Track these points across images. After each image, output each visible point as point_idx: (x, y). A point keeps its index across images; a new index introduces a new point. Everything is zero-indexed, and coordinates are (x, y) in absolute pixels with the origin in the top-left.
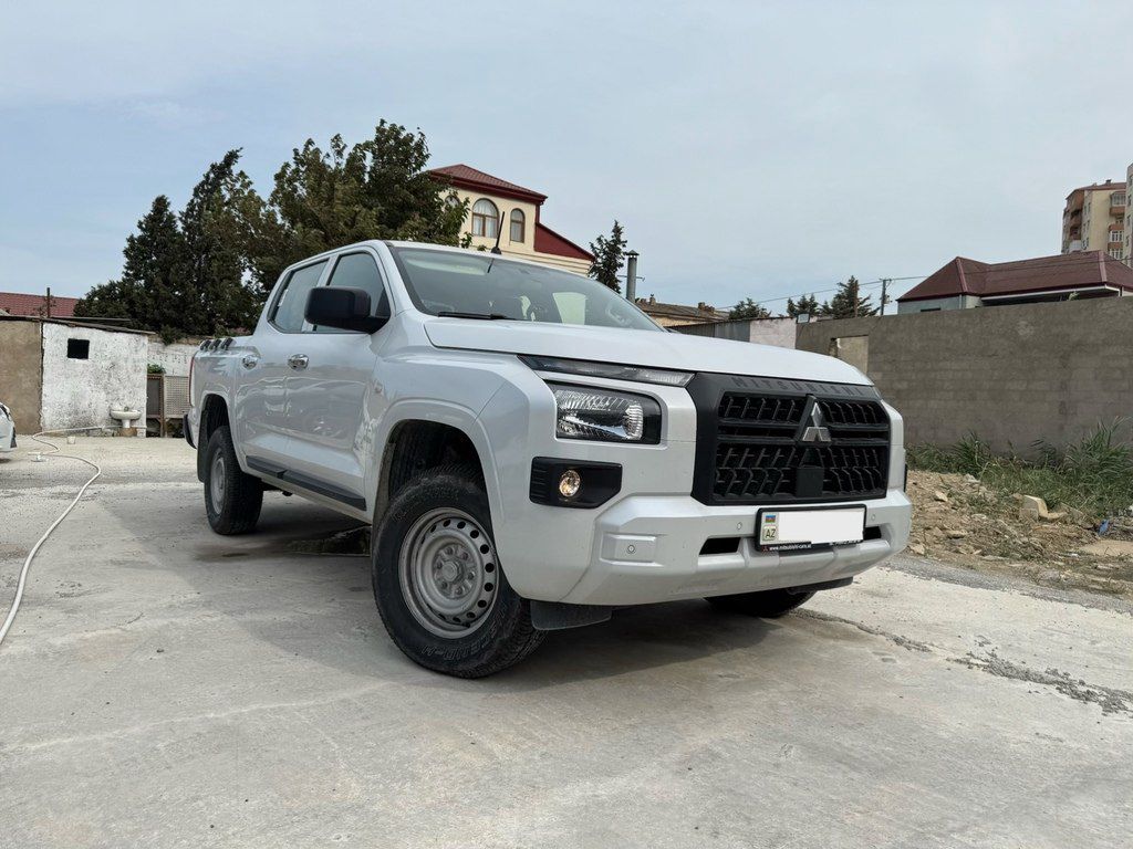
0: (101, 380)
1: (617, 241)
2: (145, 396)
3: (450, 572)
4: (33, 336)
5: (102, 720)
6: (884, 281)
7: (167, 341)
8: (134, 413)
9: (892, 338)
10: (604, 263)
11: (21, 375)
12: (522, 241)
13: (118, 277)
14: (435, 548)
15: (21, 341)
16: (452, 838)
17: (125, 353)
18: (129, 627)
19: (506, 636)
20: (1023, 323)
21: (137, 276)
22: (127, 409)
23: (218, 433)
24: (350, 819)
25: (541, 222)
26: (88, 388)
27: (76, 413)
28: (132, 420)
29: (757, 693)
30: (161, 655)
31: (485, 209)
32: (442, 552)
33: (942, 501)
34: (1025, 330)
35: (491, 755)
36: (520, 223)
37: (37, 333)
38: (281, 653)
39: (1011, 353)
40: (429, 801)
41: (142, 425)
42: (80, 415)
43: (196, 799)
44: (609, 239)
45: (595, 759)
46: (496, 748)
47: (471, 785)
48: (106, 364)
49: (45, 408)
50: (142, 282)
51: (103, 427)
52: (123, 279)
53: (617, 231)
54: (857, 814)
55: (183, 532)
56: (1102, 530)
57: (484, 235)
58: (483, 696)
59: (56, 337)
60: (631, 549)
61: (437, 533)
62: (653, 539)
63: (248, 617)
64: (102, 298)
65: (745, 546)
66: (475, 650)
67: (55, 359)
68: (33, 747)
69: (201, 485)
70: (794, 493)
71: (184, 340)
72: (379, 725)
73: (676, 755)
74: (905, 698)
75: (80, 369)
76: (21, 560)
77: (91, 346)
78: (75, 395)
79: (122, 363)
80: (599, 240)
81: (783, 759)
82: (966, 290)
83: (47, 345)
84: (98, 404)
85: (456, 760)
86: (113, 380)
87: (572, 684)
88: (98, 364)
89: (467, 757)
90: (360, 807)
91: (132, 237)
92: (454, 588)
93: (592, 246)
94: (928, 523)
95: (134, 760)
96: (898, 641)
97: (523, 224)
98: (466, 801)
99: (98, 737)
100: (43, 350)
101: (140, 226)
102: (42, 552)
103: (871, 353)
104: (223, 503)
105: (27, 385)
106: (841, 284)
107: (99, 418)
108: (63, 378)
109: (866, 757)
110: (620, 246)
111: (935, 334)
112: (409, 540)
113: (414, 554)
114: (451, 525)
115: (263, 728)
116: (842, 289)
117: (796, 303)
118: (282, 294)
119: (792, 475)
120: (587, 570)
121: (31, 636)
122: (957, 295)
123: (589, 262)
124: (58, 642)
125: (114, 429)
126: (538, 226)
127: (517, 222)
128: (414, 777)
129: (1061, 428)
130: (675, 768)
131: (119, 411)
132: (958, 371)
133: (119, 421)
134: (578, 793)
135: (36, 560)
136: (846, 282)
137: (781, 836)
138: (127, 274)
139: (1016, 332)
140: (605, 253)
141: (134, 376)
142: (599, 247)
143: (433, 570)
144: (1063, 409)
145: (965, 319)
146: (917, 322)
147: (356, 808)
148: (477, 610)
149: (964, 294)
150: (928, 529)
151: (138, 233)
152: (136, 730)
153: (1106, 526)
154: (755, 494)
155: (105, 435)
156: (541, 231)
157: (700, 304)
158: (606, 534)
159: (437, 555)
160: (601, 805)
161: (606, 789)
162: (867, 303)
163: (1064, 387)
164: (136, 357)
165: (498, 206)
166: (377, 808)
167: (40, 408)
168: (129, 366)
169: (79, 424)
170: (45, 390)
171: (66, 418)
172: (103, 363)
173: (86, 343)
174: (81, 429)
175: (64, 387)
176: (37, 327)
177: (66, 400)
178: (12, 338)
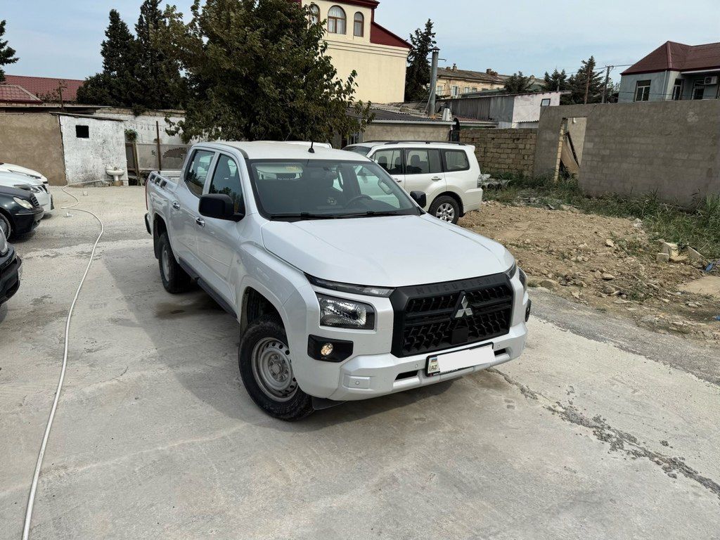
0: (99, 151)
1: (429, 33)
2: (125, 160)
3: (276, 368)
4: (54, 124)
5: (110, 451)
6: (609, 67)
7: (137, 114)
8: (120, 171)
9: (602, 120)
10: (418, 49)
11: (50, 149)
12: (362, 35)
13: (101, 71)
14: (269, 355)
15: (48, 128)
16: (261, 533)
17: (111, 133)
18: (121, 378)
19: (302, 407)
20: (691, 113)
21: (112, 70)
22: (116, 169)
23: (162, 236)
24: (218, 520)
25: (376, 21)
26: (91, 156)
27: (86, 172)
28: (120, 176)
29: (431, 433)
30: (138, 401)
31: (336, 13)
32: (273, 357)
33: (610, 246)
34: (692, 118)
35: (287, 478)
36: (360, 21)
37: (56, 122)
38: (196, 399)
39: (681, 133)
40: (254, 509)
41: (126, 178)
42: (89, 173)
43: (152, 505)
44: (423, 31)
45: (336, 482)
46: (291, 473)
47: (275, 499)
48: (100, 141)
49: (67, 169)
50: (116, 73)
51: (103, 180)
52: (104, 72)
53: (429, 25)
54: (450, 522)
55: (149, 290)
56: (708, 269)
57: (336, 32)
58: (291, 434)
59: (68, 124)
60: (357, 383)
61: (269, 349)
62: (368, 378)
63: (182, 370)
64: (93, 86)
65: (421, 374)
66: (288, 411)
67: (69, 139)
68: (81, 470)
69: (157, 260)
70: (450, 343)
71: (147, 113)
72: (238, 456)
73: (376, 480)
74: (508, 438)
75: (85, 144)
76: (64, 319)
77: (90, 130)
78: (83, 161)
79: (109, 139)
80: (417, 32)
81: (427, 483)
82: (671, 66)
83: (64, 129)
84: (98, 167)
85: (270, 482)
86: (105, 151)
87: (338, 425)
88: (95, 140)
89: (276, 479)
90: (223, 512)
91: (104, 42)
92: (279, 376)
93: (411, 36)
94: (594, 266)
95: (125, 479)
96: (523, 390)
97: (362, 23)
98: (271, 510)
99: (109, 463)
100: (61, 133)
101: (107, 35)
102: (75, 310)
103: (588, 129)
104: (169, 275)
105: (55, 155)
106: (584, 62)
107: (100, 175)
108: (75, 150)
109: (470, 483)
110: (430, 37)
111: (631, 118)
112: (256, 349)
113: (259, 355)
114: (276, 346)
115: (184, 458)
116: (584, 65)
117: (550, 75)
118: (191, 164)
119: (450, 333)
120: (336, 390)
121: (74, 386)
122: (664, 70)
123: (408, 50)
124: (88, 390)
125: (109, 181)
126: (373, 24)
127: (359, 22)
128: (250, 493)
129: (707, 186)
130: (374, 488)
131: (111, 171)
132: (643, 144)
133: (112, 176)
134: (323, 505)
135: (72, 318)
136: (587, 61)
137: (410, 535)
138: (105, 68)
139: (686, 120)
140: (420, 42)
141: (117, 148)
142: (416, 37)
143: (269, 366)
144: (710, 173)
145: (654, 109)
146: (620, 109)
147: (221, 513)
148: (289, 389)
149: (669, 70)
150: (593, 271)
151: (107, 39)
152: (125, 458)
153: (711, 267)
154: (427, 347)
155: (104, 185)
156: (375, 28)
157: (488, 70)
158: (345, 375)
159: (270, 358)
160: (332, 513)
161: (337, 502)
162: (600, 76)
163: (712, 158)
164: (116, 135)
165: (345, 10)
166: (230, 513)
167: (65, 169)
168: (114, 142)
169: (89, 179)
170: (66, 158)
171: (81, 175)
172: (98, 140)
173: (86, 128)
174: (90, 182)
175: (77, 156)
176: (56, 118)
177: (79, 164)
178: (43, 126)
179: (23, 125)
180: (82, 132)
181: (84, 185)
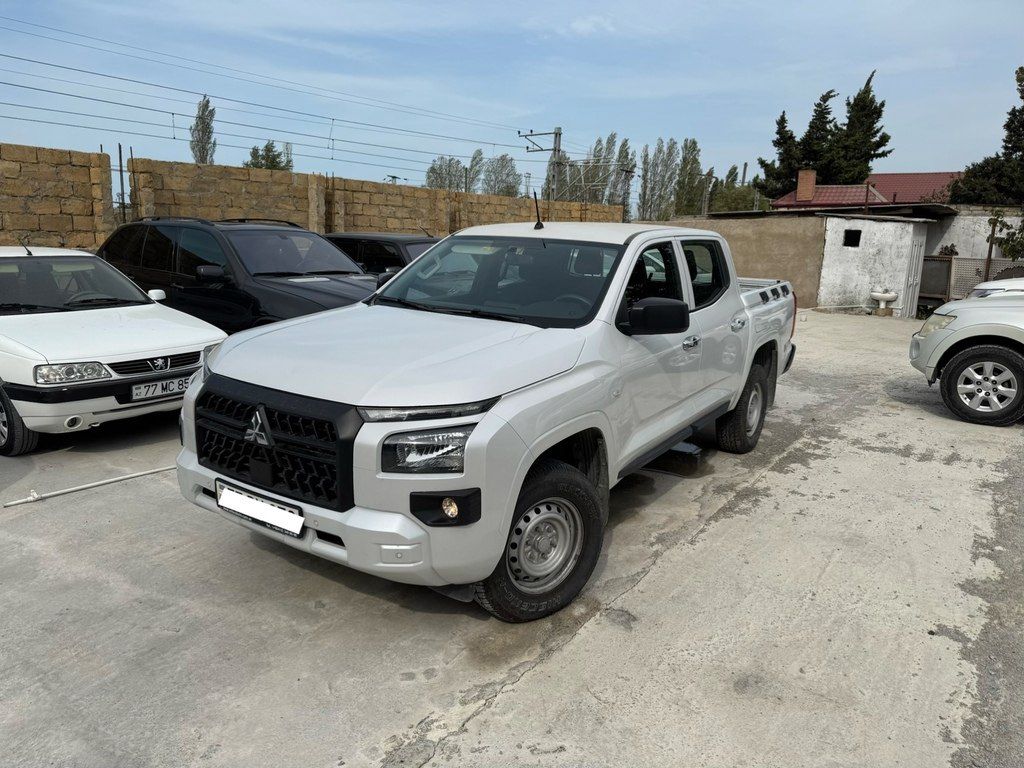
0: (868, 266)
2: (904, 280)
4: (819, 229)
8: (891, 295)
11: (808, 261)
15: (810, 233)
17: (890, 240)
22: (886, 291)
26: (856, 272)
27: (845, 292)
28: (888, 302)
37: (822, 226)
41: (908, 304)
42: (848, 295)
48: (873, 251)
49: (821, 288)
51: (864, 306)
59: (836, 229)
67: (833, 248)
75: (852, 255)
77: (863, 235)
78: (845, 278)
79: (887, 249)
83: (829, 236)
84: (863, 286)
86: (877, 265)
88: (866, 250)
100: (825, 240)
105: (811, 269)
107: (861, 299)
108: (837, 263)
125: (871, 308)
131: (878, 295)
133: (877, 301)
141: (896, 262)
155: (863, 313)
164: (900, 243)
167: (818, 287)
168: (893, 252)
169: (846, 303)
170: (822, 274)
171: (837, 297)
172: (871, 250)
173: (858, 233)
174: (847, 307)
175: (839, 270)
176: (822, 221)
177: (838, 282)
178: (804, 231)
179: (783, 231)
180: (852, 238)
181: (838, 310)
